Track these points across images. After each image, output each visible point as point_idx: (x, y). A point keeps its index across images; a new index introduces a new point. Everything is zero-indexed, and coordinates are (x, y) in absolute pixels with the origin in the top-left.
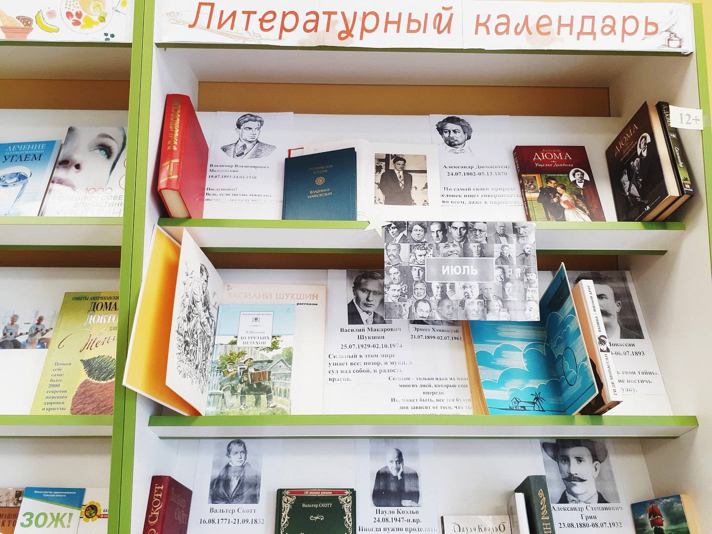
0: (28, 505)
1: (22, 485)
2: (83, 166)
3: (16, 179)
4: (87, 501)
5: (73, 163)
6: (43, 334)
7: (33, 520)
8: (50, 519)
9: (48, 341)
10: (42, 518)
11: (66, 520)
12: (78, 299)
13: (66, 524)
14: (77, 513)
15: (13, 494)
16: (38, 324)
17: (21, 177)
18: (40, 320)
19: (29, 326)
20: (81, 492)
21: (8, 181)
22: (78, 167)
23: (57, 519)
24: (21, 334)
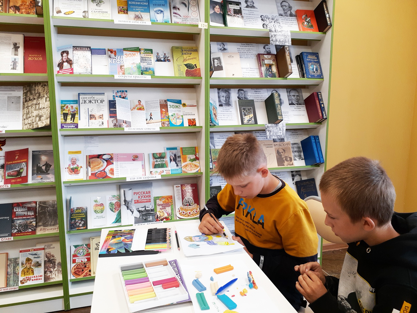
0: (169, 103)
1: (166, 99)
2: (180, 9)
3: (160, 12)
4: (182, 103)
5: (177, 8)
6: (167, 58)
7: (171, 106)
8: (175, 107)
9: (169, 60)
10: (173, 106)
11: (179, 107)
12: (177, 48)
13: (179, 108)
14: (181, 105)
15: (164, 101)
16: (165, 55)
17: (162, 11)
18: (165, 54)
19: (163, 56)
20: (180, 101)
21: (159, 12)
22: (178, 9)
23: (177, 107)
24: (161, 58)
